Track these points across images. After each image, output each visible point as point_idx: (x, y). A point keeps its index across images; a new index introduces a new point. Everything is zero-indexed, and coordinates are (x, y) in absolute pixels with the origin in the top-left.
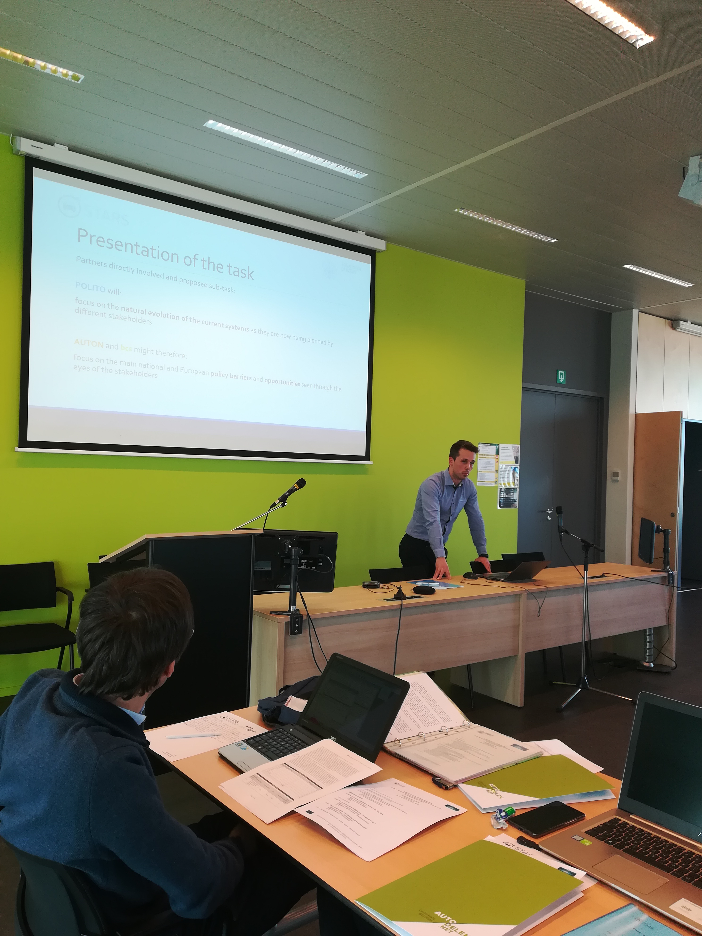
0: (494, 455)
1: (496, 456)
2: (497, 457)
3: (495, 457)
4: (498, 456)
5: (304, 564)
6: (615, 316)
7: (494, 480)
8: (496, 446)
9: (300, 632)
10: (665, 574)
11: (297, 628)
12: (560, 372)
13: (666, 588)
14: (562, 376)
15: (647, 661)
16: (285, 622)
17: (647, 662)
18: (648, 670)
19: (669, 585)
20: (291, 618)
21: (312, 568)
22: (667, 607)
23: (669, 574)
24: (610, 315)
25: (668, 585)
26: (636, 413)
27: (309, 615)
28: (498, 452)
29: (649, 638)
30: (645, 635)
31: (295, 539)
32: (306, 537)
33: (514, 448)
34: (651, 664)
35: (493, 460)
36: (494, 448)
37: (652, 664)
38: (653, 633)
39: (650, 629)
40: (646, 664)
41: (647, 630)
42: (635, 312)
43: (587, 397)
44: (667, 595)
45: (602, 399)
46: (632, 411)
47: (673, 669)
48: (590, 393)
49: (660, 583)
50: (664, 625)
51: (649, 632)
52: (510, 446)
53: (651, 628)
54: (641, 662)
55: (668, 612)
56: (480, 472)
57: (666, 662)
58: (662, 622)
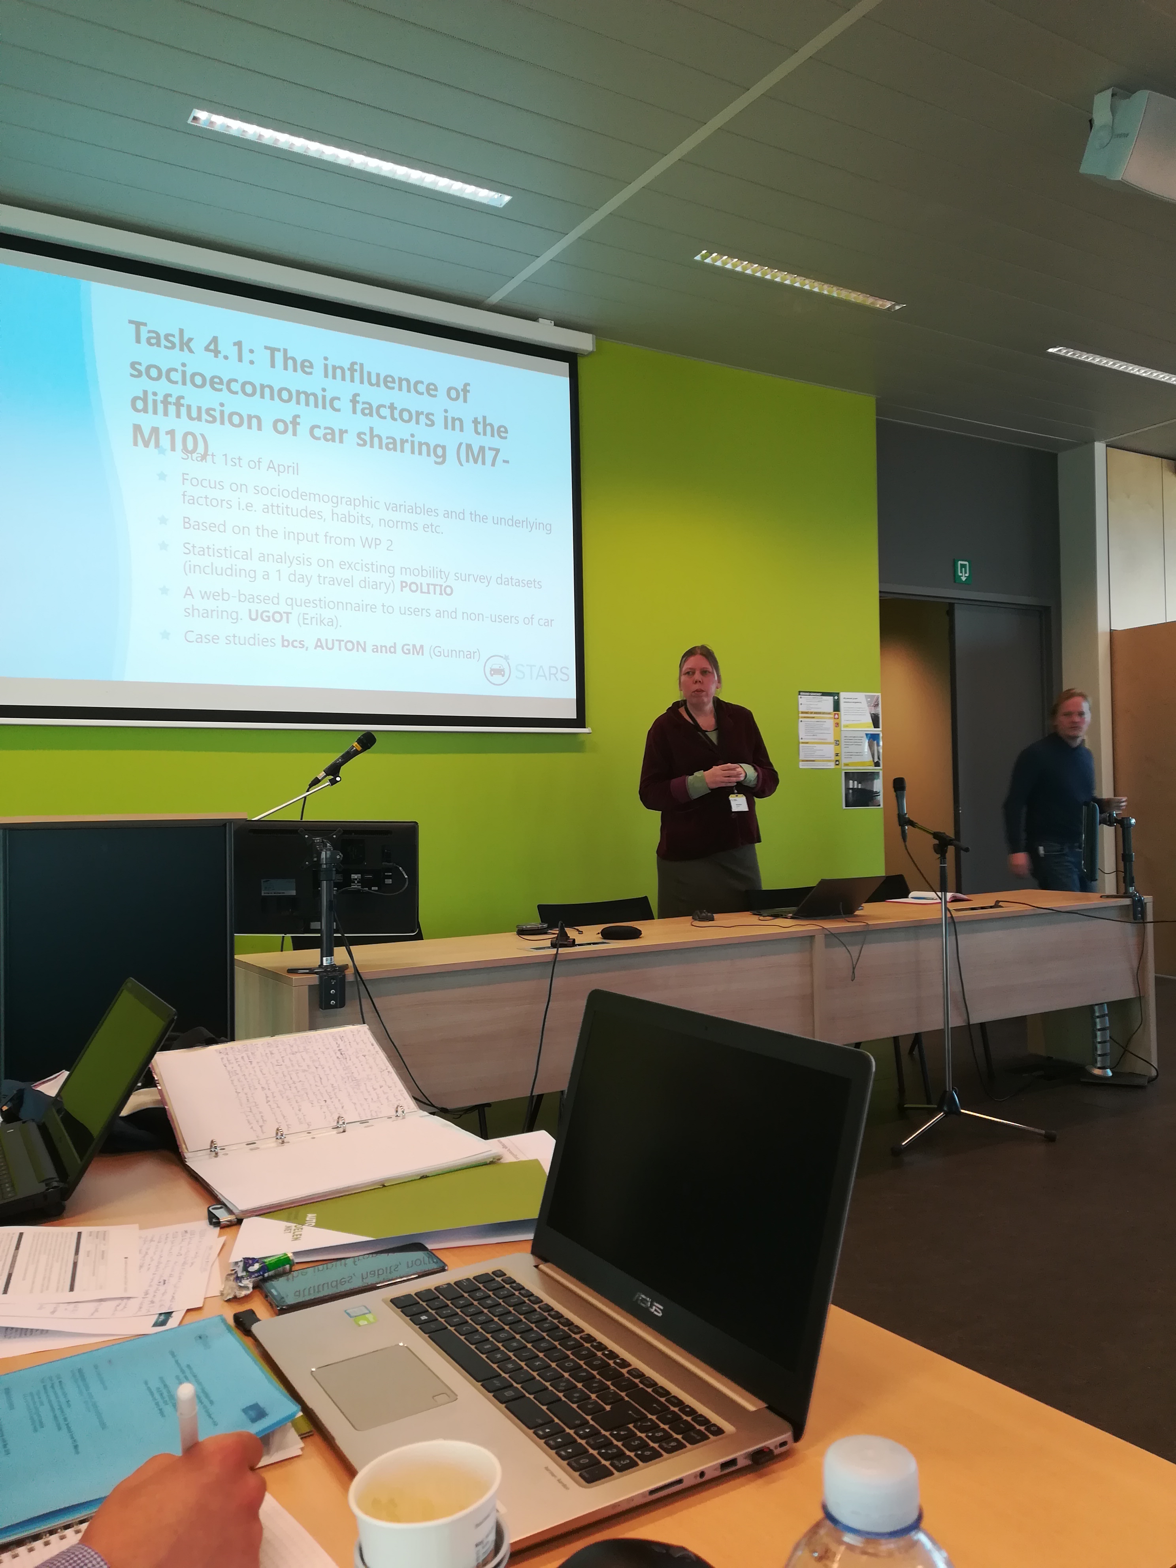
0: (829, 713)
1: (835, 714)
2: (836, 716)
3: (832, 716)
4: (838, 714)
5: (356, 882)
6: (1064, 460)
7: (833, 758)
8: (834, 697)
9: (341, 1004)
10: (1127, 901)
11: (333, 997)
12: (960, 562)
13: (1129, 929)
14: (963, 569)
15: (1099, 1065)
16: (309, 986)
17: (1099, 1068)
18: (1101, 1083)
19: (1136, 921)
20: (321, 978)
21: (373, 888)
22: (1135, 964)
23: (1134, 901)
24: (1054, 457)
25: (1133, 921)
26: (1111, 630)
27: (358, 973)
28: (837, 707)
29: (1101, 1022)
30: (1093, 1018)
31: (334, 836)
32: (357, 832)
33: (869, 700)
34: (1107, 1072)
35: (830, 723)
36: (830, 699)
37: (1109, 1070)
38: (1107, 1012)
39: (1101, 1005)
40: (1097, 1072)
41: (1096, 1008)
42: (1100, 447)
43: (1014, 606)
44: (1132, 941)
45: (1047, 609)
46: (1103, 627)
47: (1152, 1080)
48: (1024, 600)
49: (1119, 919)
50: (1132, 997)
51: (1099, 1011)
52: (861, 696)
53: (1103, 1003)
54: (1087, 1067)
55: (1137, 973)
56: (803, 743)
57: (1139, 1067)
58: (1127, 992)
